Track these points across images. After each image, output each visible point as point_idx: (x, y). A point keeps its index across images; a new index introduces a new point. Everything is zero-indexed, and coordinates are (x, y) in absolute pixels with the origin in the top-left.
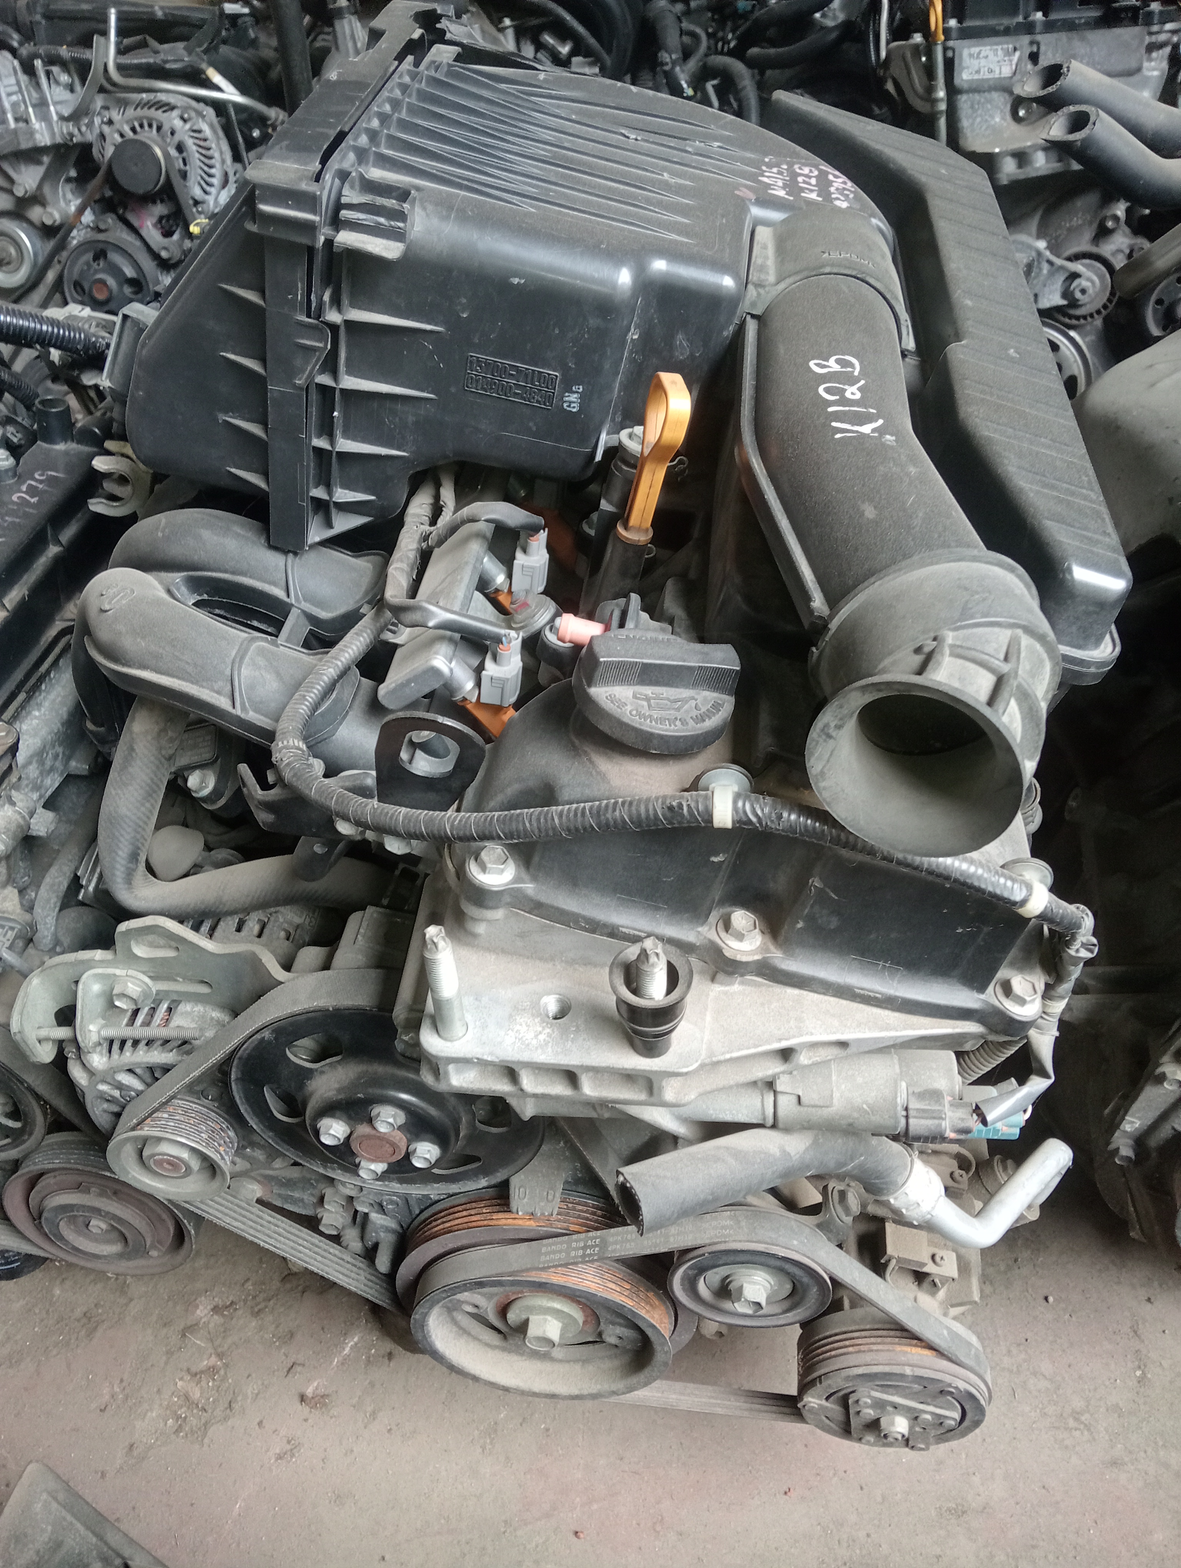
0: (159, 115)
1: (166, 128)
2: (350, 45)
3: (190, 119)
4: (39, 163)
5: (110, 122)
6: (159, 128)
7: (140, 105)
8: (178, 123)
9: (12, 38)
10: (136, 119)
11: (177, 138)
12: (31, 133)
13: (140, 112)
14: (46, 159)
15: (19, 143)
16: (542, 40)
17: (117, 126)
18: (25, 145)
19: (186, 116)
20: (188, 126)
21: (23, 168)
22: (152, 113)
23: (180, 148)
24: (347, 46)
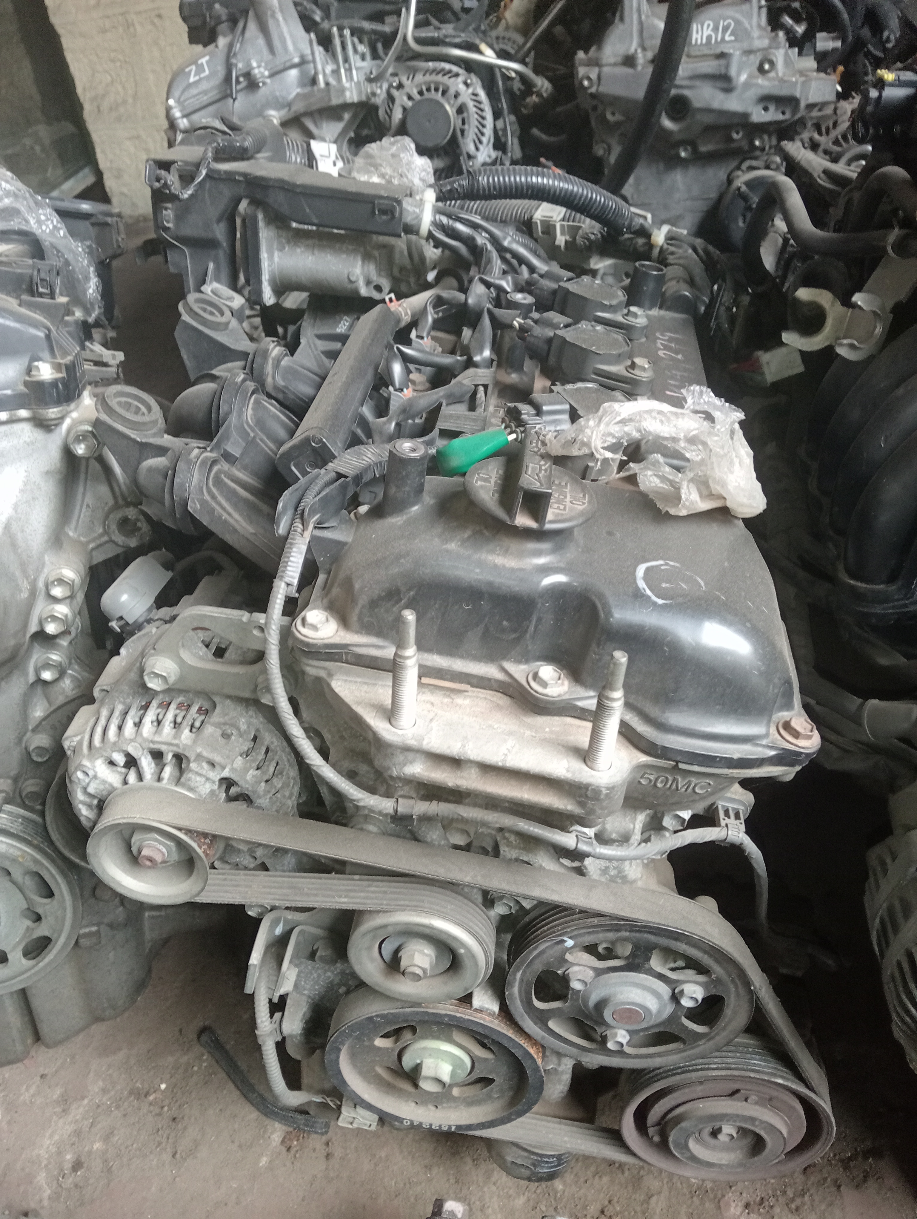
0: (445, 79)
1: (452, 91)
2: (635, 17)
3: (471, 84)
4: (340, 118)
5: (400, 86)
6: (444, 93)
7: (426, 72)
8: (462, 87)
9: (316, 13)
10: (425, 83)
11: (460, 100)
12: (342, 90)
13: (428, 78)
14: (347, 116)
15: (330, 100)
16: (782, 20)
17: (407, 89)
18: (335, 101)
19: (469, 81)
20: (470, 90)
21: (324, 125)
22: (439, 78)
23: (461, 110)
24: (632, 18)
